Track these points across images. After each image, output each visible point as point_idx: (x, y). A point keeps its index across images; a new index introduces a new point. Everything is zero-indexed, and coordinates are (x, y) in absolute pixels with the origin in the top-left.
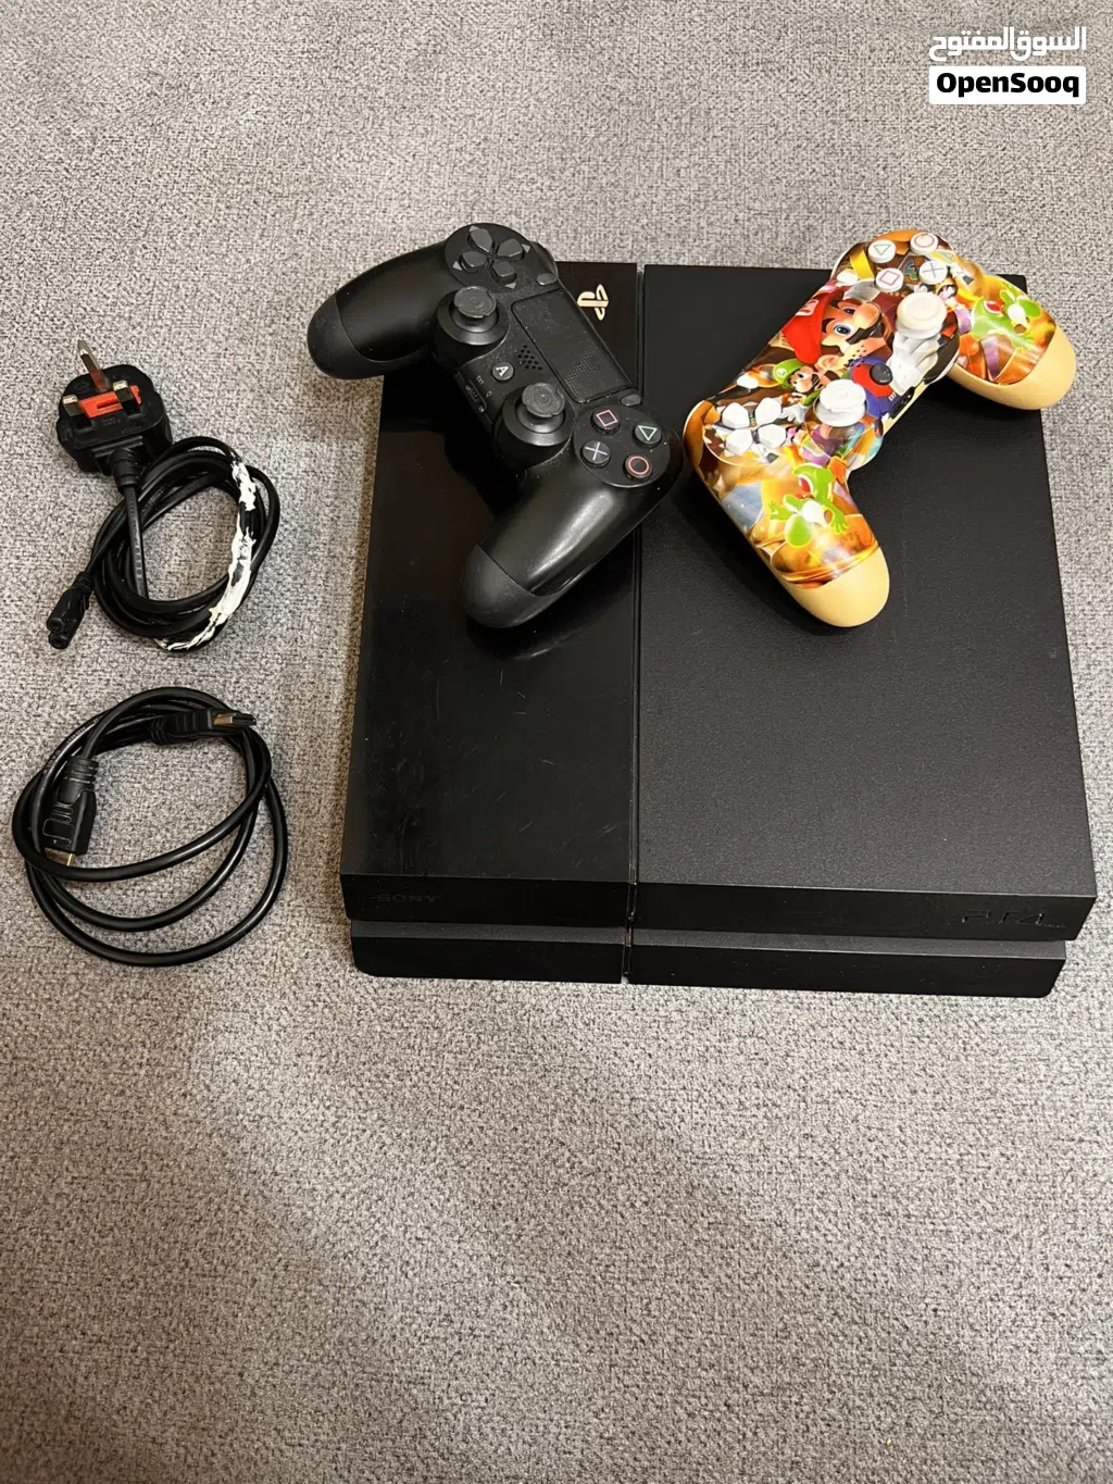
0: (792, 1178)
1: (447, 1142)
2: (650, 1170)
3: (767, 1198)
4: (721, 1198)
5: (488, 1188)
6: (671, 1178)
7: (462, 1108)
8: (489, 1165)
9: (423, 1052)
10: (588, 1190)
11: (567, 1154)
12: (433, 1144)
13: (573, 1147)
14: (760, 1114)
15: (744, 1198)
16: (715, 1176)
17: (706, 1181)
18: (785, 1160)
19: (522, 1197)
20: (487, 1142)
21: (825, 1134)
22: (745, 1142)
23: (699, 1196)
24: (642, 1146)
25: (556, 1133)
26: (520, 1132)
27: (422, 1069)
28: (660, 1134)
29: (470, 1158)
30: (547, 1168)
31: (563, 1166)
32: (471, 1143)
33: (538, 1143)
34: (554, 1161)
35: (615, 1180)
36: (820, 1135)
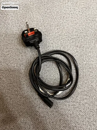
0: (78, 118)
1: (18, 111)
2: (53, 117)
3: (73, 122)
4: (66, 122)
5: (24, 119)
6: (57, 118)
7: (21, 105)
8: (25, 115)
9: (14, 95)
10: (42, 120)
11: (39, 114)
12: (15, 111)
13: (40, 112)
14: (72, 107)
15: (69, 122)
16: (64, 118)
17: (63, 119)
18: (76, 115)
19: (30, 121)
20: (25, 111)
21: (83, 110)
22: (69, 112)
23: (62, 121)
24: (52, 112)
25: (37, 110)
26: (30, 109)
27: (14, 98)
28: (55, 110)
29: (21, 114)
30: (35, 116)
31: (38, 116)
32: (22, 111)
33: (34, 112)
34: (36, 115)
35: (47, 118)
36: (82, 110)
